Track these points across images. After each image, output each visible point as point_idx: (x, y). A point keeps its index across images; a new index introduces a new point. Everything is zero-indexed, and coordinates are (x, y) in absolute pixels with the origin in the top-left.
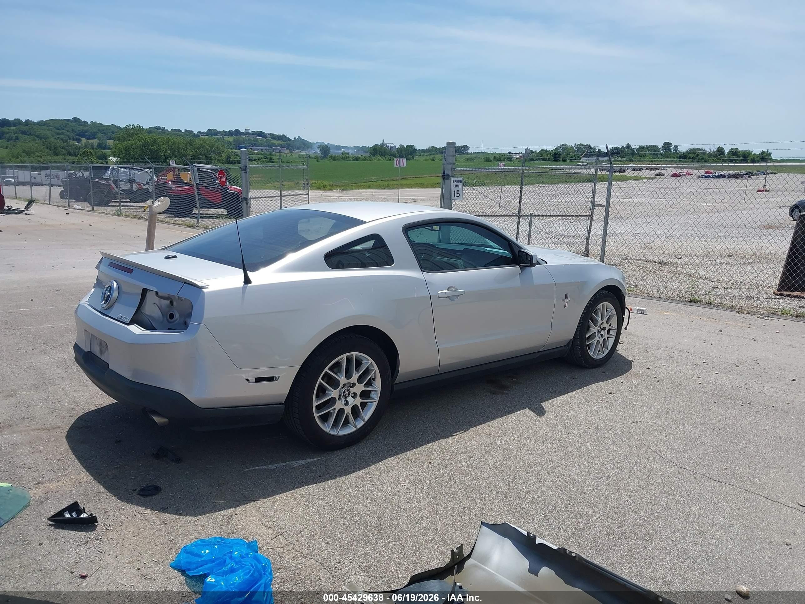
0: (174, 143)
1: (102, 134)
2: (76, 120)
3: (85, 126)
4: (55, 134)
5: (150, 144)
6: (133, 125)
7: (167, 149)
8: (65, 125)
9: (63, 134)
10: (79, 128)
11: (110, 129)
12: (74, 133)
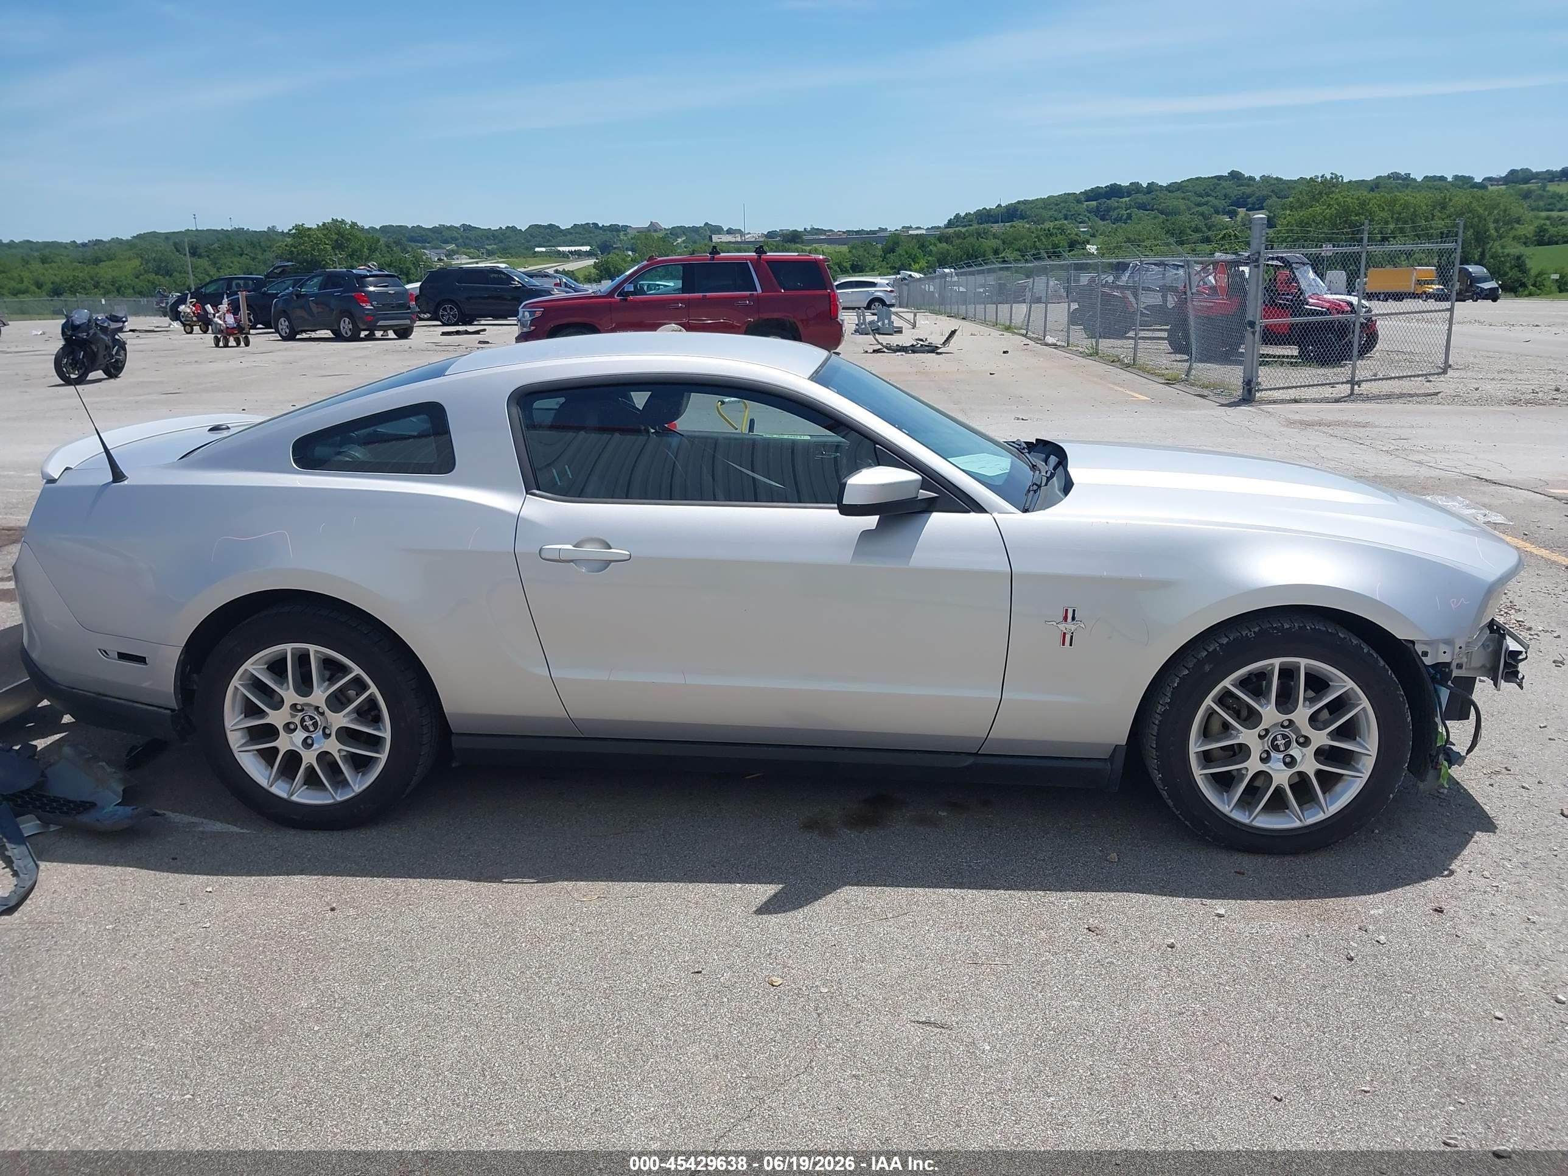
0: (1406, 206)
1: (1279, 198)
2: (1235, 176)
3: (1249, 185)
4: (1193, 206)
5: (1352, 211)
6: (1322, 176)
7: (1390, 219)
8: (1212, 188)
9: (1206, 203)
10: (1236, 191)
11: (1294, 188)
12: (1227, 200)
